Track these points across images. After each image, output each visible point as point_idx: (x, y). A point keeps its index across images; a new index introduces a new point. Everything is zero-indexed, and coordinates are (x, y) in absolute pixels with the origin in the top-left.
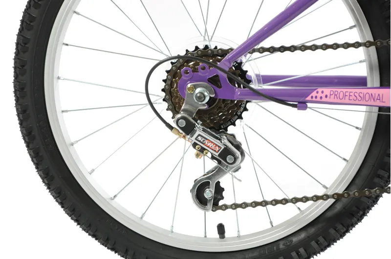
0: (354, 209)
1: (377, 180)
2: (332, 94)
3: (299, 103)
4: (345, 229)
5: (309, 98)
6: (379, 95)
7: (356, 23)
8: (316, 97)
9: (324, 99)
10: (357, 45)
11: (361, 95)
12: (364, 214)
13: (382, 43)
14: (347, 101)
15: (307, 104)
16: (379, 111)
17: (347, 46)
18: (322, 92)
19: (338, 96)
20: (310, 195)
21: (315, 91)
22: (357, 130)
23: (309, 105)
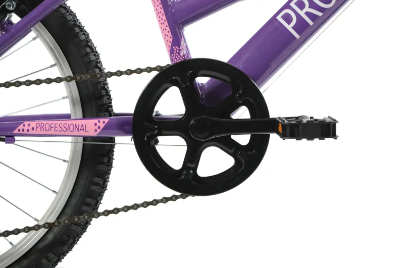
0: (65, 237)
1: (85, 208)
2: (38, 126)
3: (6, 136)
4: (57, 258)
5: (16, 131)
6: (82, 125)
7: (56, 62)
8: (23, 130)
9: (31, 132)
10: (59, 80)
11: (66, 126)
12: (74, 242)
13: (81, 78)
14: (53, 132)
15: (15, 137)
16: (84, 141)
17: (49, 81)
18: (29, 125)
19: (44, 128)
20: (21, 227)
21: (22, 125)
22: (64, 162)
23: (16, 138)
